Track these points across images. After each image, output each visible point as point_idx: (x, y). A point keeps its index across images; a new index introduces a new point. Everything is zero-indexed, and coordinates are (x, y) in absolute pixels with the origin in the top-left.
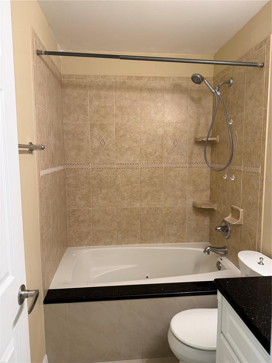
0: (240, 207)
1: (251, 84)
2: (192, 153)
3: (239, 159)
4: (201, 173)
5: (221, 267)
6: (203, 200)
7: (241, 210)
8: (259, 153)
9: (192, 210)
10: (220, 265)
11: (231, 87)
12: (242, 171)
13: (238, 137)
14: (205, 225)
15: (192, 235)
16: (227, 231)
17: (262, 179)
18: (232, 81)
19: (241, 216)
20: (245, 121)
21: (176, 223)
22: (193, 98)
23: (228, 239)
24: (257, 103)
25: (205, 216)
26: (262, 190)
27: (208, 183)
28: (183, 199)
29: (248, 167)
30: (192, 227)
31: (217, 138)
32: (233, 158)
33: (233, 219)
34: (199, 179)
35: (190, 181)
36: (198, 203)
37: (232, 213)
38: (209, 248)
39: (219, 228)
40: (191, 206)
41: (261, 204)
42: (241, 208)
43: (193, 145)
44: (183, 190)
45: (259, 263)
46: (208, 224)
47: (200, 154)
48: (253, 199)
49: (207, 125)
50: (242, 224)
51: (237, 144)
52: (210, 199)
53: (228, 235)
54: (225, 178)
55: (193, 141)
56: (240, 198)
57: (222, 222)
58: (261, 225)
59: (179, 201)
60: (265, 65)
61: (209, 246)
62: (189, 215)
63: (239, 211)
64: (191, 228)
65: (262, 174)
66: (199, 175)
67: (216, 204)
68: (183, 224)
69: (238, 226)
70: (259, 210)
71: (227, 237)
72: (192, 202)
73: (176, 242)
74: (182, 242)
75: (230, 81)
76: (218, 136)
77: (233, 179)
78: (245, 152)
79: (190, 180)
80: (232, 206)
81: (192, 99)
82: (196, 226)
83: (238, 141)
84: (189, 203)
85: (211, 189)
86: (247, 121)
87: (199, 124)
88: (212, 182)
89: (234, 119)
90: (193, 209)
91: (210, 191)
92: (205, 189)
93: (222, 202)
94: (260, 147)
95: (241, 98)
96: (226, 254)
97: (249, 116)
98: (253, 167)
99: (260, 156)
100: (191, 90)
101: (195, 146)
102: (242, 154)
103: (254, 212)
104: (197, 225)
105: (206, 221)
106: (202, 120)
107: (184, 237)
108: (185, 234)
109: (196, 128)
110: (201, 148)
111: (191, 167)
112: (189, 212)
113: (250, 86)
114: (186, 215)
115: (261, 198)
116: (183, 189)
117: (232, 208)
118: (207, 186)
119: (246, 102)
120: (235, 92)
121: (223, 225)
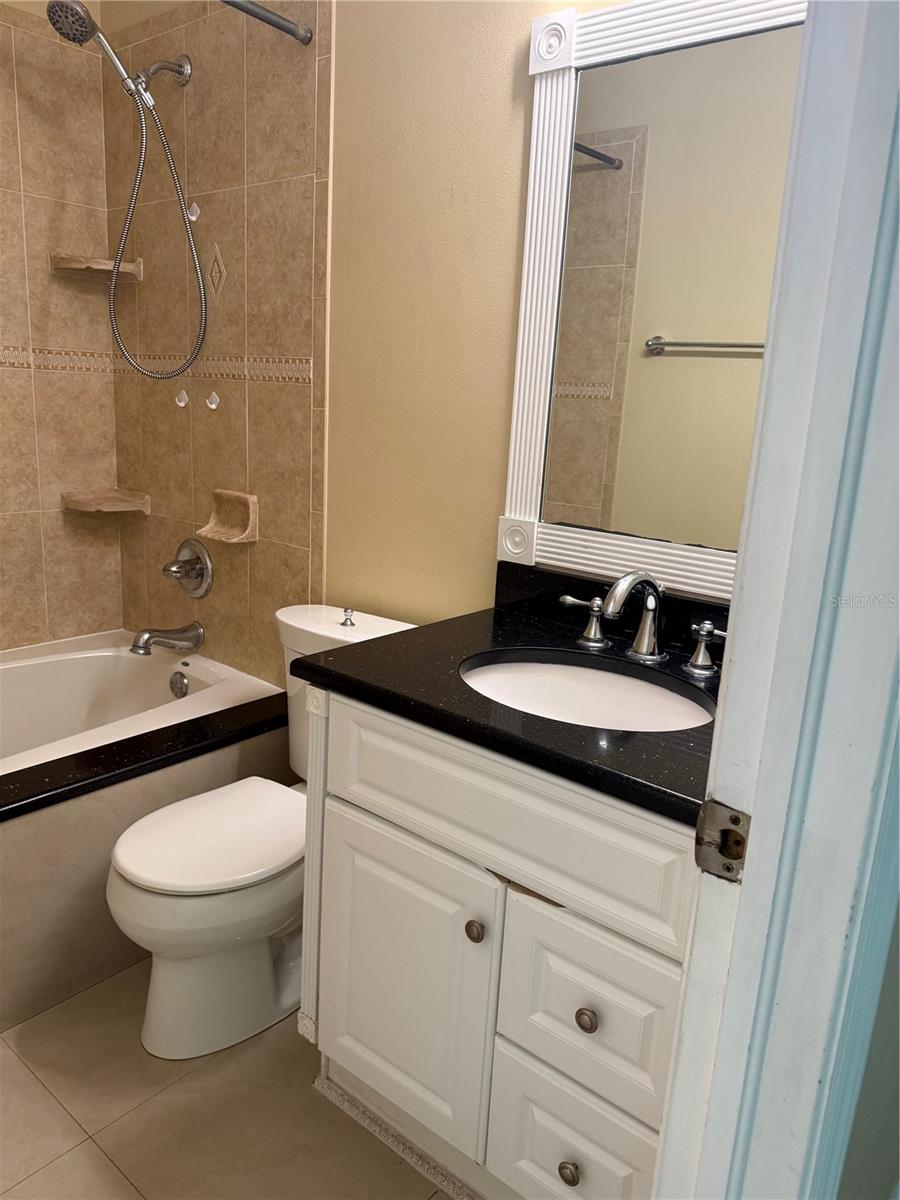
0: (245, 492)
1: (268, 91)
2: (45, 311)
3: (231, 339)
4: (83, 392)
5: (187, 686)
6: (97, 486)
7: (253, 499)
8: (305, 317)
9: (60, 523)
10: (186, 681)
11: (187, 88)
12: (248, 376)
13: (226, 266)
14: (109, 574)
15: (67, 614)
16: (201, 574)
17: (319, 395)
18: (188, 69)
19: (254, 518)
20: (250, 214)
21: (6, 577)
22: (31, 97)
23: (202, 597)
24: (292, 157)
25: (106, 544)
26: (320, 428)
27: (111, 430)
28: (23, 487)
29: (267, 361)
30: (66, 583)
31: (139, 268)
32: (207, 336)
33: (223, 530)
34: (77, 412)
35: (47, 418)
36: (81, 497)
37: (218, 512)
38: (146, 636)
39: (174, 569)
40: (55, 510)
41: (319, 470)
42: (252, 494)
43: (46, 283)
44: (22, 454)
45: (344, 624)
46: (118, 568)
47: (73, 319)
48: (293, 460)
49: (91, 215)
50: (255, 542)
51: (220, 289)
52: (119, 481)
53: (205, 586)
54: (182, 404)
55: (43, 266)
56: (243, 465)
57: (179, 550)
58: (322, 529)
59: (12, 492)
60: (316, 38)
61: (145, 631)
62: (49, 543)
63: (245, 505)
64: (61, 587)
65: (320, 381)
66: (77, 398)
67: (147, 497)
68: (32, 578)
69: (242, 547)
70: (314, 490)
71: (201, 591)
72: (59, 496)
73: (9, 647)
74: (32, 641)
75: (181, 66)
76: (140, 260)
77: (214, 407)
78: (253, 316)
79: (47, 414)
80: (219, 491)
81: (29, 98)
82: (79, 580)
83: (223, 280)
84: (50, 498)
85: (122, 450)
86: (256, 215)
87: (63, 207)
88: (123, 423)
89: (205, 202)
90: (65, 522)
91: (119, 453)
92: (99, 449)
93: (172, 485)
94: (309, 298)
95: (229, 133)
96: (198, 645)
97: (263, 198)
98: (287, 362)
99: (308, 326)
100: (21, 62)
101: (55, 286)
102: (243, 320)
103: (298, 498)
104: (82, 574)
105: (112, 560)
106: (73, 194)
107: (40, 624)
108: (39, 613)
109: (54, 220)
110: (76, 297)
111: (46, 368)
112: (51, 534)
113: (262, 99)
114: (40, 543)
115: (319, 452)
116: (23, 448)
117: (218, 498)
118: (105, 437)
119: (251, 151)
120: (202, 111)
121: (185, 555)
